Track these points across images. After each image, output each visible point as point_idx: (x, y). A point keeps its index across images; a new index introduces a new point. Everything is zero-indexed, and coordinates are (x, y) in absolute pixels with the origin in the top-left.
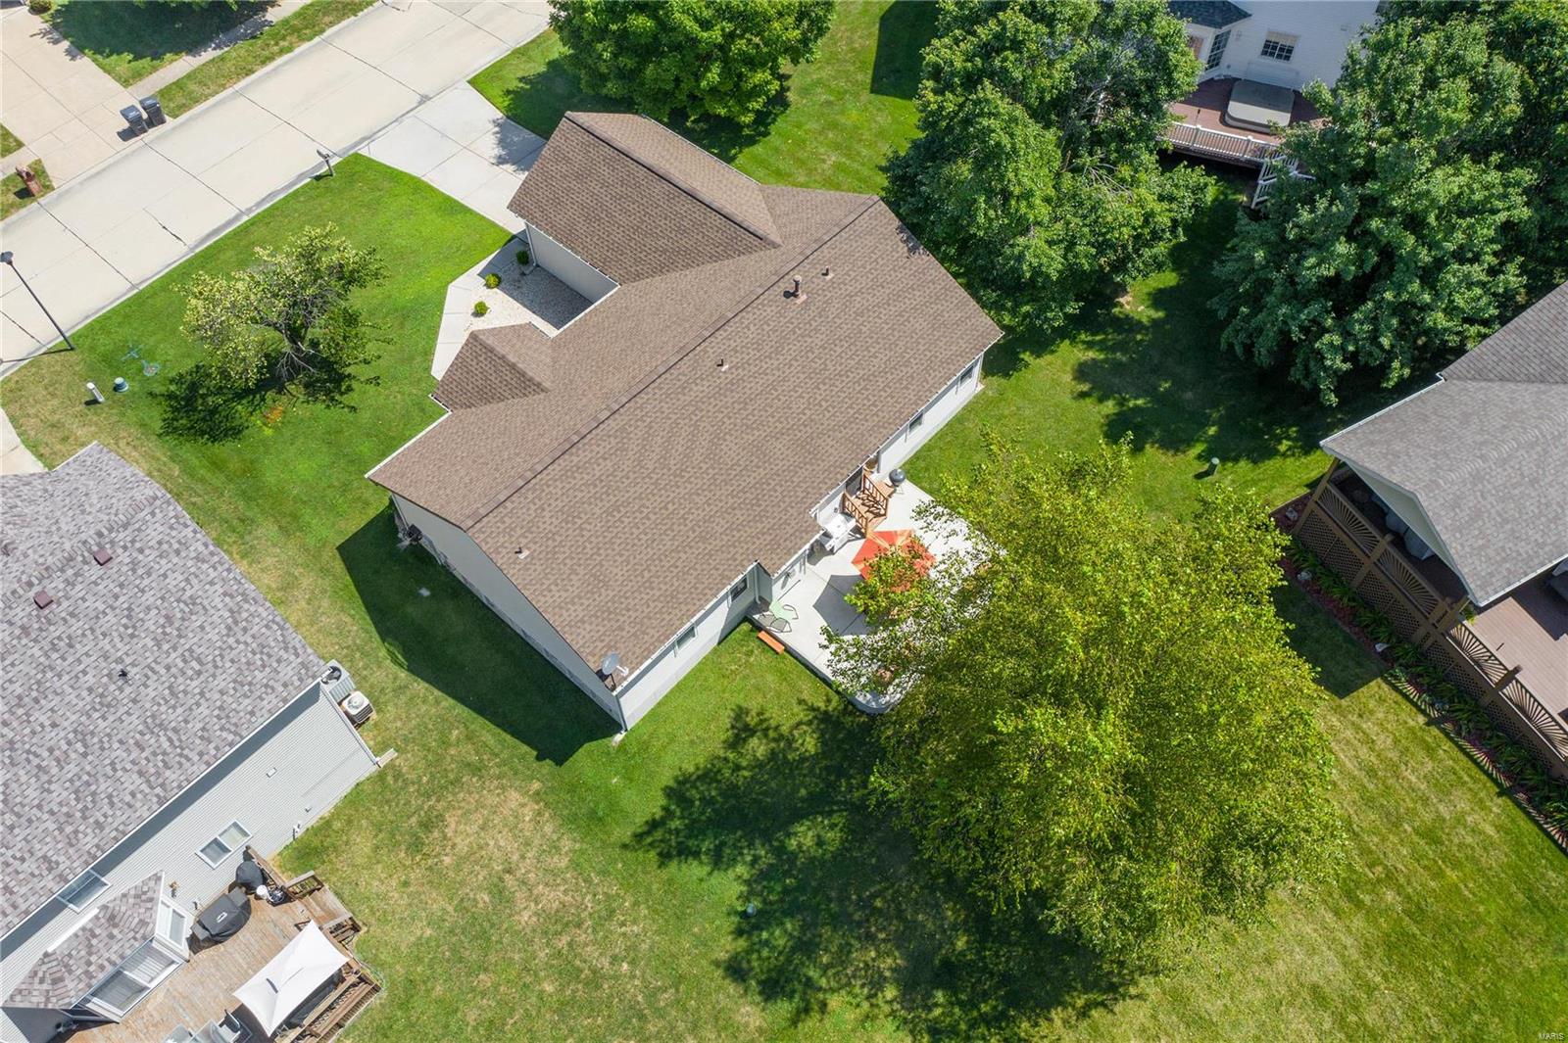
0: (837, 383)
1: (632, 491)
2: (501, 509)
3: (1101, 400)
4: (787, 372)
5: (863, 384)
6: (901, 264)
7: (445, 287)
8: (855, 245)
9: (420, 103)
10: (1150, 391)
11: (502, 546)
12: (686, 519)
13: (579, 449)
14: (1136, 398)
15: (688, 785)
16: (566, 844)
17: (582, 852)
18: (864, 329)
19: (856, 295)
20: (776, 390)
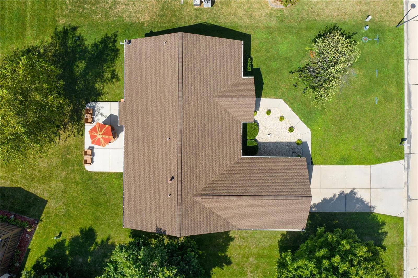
0: (144, 166)
1: (159, 85)
2: (178, 46)
3: (102, 241)
4: (156, 156)
5: (139, 173)
6: (158, 221)
7: (311, 129)
8: (171, 213)
9: (408, 197)
10: (92, 254)
11: (170, 39)
12: (144, 92)
13: (177, 79)
14: (94, 248)
15: (115, 55)
16: (128, 20)
17: (123, 21)
18: (150, 189)
19: (159, 197)
20: (154, 147)
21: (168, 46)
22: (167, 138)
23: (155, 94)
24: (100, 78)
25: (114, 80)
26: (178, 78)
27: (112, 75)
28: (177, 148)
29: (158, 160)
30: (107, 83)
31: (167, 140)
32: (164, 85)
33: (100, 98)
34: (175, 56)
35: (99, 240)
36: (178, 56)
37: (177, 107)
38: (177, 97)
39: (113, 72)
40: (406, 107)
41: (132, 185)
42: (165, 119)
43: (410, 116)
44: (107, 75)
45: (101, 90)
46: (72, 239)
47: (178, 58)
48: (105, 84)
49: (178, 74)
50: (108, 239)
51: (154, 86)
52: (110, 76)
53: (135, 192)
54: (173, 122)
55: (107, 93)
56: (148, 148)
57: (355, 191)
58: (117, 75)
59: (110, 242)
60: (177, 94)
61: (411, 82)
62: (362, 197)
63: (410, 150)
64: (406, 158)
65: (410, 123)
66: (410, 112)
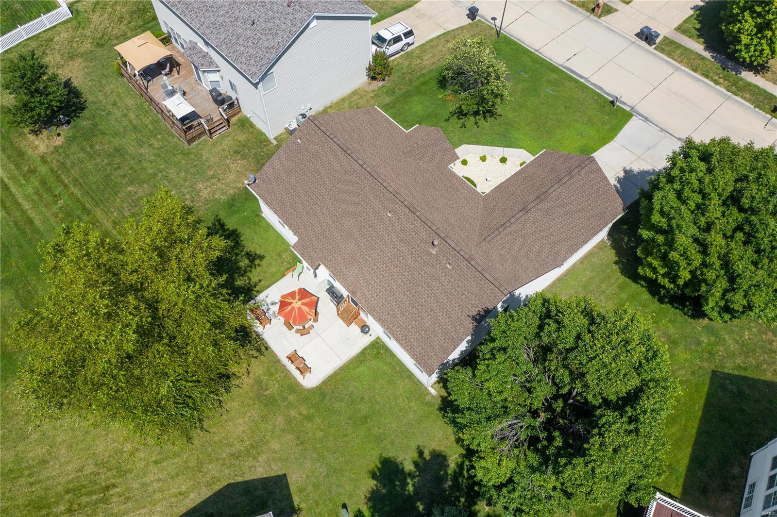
1: (327, 180)
2: (317, 128)
4: (391, 247)
5: (388, 288)
6: (464, 309)
8: (471, 281)
9: (679, 139)
11: (303, 132)
12: (315, 205)
13: (344, 154)
18: (420, 288)
19: (440, 283)
20: (380, 242)
21: (305, 140)
22: (387, 215)
23: (331, 193)
24: (237, 273)
25: (257, 262)
26: (344, 152)
27: (249, 258)
28: (408, 210)
29: (398, 247)
30: (251, 271)
31: (389, 217)
32: (334, 173)
33: (254, 292)
34: (323, 139)
35: (409, 467)
36: (325, 136)
37: (369, 175)
38: (360, 168)
39: (248, 255)
40: (582, 80)
41: (391, 313)
42: (367, 201)
43: (593, 84)
44: (244, 263)
45: (249, 283)
46: (369, 499)
47: (328, 138)
48: (249, 274)
49: (341, 150)
50: (421, 453)
51: (322, 187)
52: (247, 262)
53: (404, 315)
54: (379, 193)
55: (260, 281)
56: (375, 250)
57: (627, 168)
58: (256, 254)
59: (427, 456)
60: (358, 165)
61: (561, 63)
62: (641, 169)
63: (629, 106)
64: (634, 114)
65: (600, 88)
66: (589, 81)
